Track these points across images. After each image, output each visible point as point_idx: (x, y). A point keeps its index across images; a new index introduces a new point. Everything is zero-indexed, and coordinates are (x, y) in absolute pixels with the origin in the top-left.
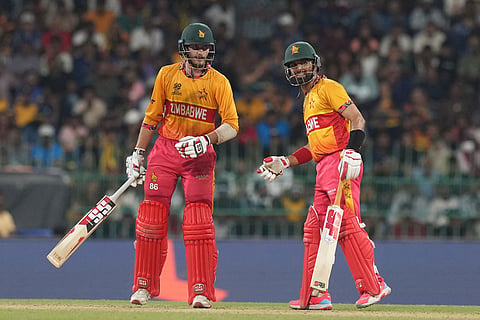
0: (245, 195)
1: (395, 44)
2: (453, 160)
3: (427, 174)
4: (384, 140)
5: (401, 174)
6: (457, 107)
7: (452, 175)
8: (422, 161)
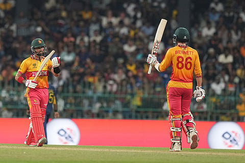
0: (20, 101)
1: (82, 40)
2: (105, 87)
3: (94, 92)
4: (76, 78)
5: (84, 92)
6: (108, 66)
7: (104, 93)
8: (93, 87)
